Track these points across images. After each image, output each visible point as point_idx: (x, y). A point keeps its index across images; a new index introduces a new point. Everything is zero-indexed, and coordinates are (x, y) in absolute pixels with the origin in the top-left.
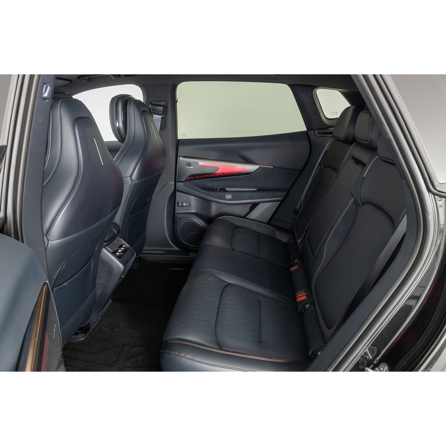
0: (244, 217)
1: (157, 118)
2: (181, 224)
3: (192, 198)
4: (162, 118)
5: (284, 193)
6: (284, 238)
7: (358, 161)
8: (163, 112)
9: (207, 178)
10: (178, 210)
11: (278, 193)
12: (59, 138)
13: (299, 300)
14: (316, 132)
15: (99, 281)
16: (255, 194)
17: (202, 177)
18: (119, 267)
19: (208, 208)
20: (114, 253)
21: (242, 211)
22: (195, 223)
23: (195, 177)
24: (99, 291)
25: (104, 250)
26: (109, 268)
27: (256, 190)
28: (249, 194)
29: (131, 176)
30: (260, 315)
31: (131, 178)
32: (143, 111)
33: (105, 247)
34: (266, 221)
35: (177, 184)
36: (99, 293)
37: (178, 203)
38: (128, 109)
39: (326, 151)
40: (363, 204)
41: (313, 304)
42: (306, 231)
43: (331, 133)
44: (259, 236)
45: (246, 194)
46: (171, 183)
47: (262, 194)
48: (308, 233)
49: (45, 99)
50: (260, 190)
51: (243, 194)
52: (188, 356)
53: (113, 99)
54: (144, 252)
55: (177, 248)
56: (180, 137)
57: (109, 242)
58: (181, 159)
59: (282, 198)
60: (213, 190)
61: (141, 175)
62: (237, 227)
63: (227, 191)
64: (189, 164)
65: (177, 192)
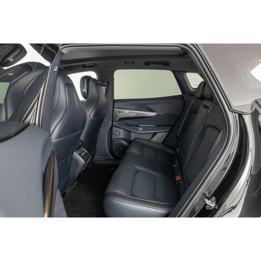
0: (149, 140)
1: (104, 88)
2: (115, 144)
3: (121, 130)
4: (106, 88)
5: (171, 128)
6: (171, 151)
7: (206, 107)
8: (107, 85)
9: (129, 119)
10: (114, 137)
11: (167, 128)
12: (58, 92)
13: (176, 180)
14: (187, 95)
15: (71, 169)
16: (155, 128)
18: (82, 162)
19: (130, 136)
20: (80, 155)
21: (148, 137)
22: (123, 144)
24: (71, 175)
25: (75, 153)
26: (77, 163)
27: (155, 126)
28: (151, 128)
29: (90, 116)
30: (155, 185)
31: (90, 117)
32: (97, 84)
33: (75, 151)
34: (161, 143)
35: (113, 122)
36: (71, 176)
37: (114, 133)
38: (89, 83)
39: (192, 104)
40: (208, 127)
41: (184, 181)
42: (181, 145)
43: (194, 95)
44: (157, 150)
45: (150, 128)
46: (110, 122)
47: (159, 128)
48: (182, 146)
49: (55, 72)
50: (157, 126)
51: (148, 128)
52: (117, 199)
53: (82, 78)
54: (95, 159)
55: (112, 158)
56: (115, 98)
57: (78, 149)
58: (116, 109)
59: (169, 130)
60: (132, 126)
61: (95, 115)
62: (145, 145)
63: (139, 126)
64: (120, 112)
65: (113, 127)
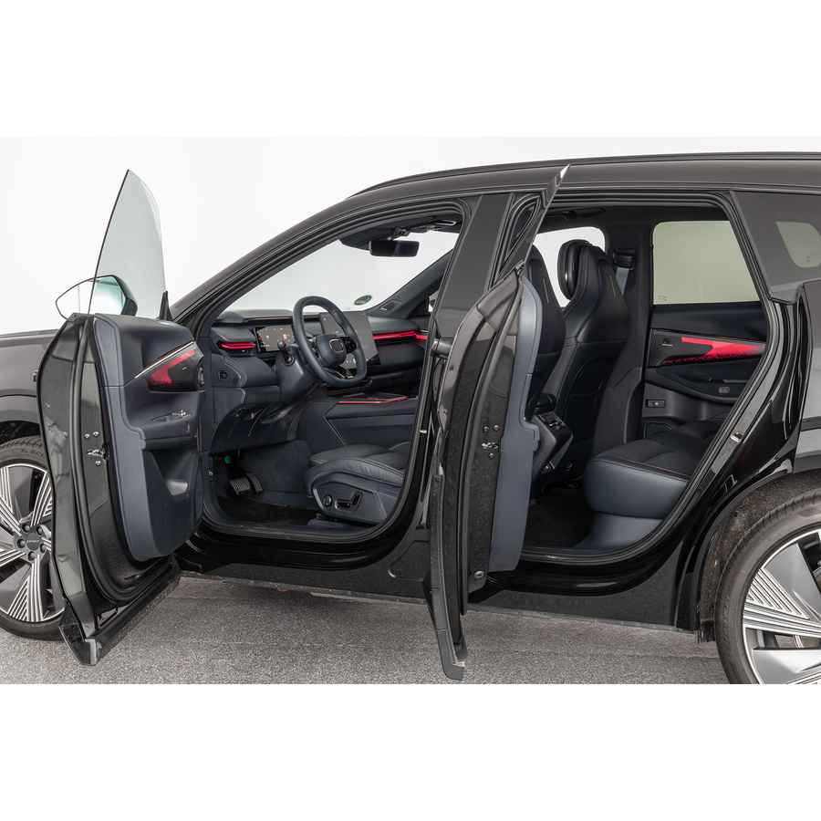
1: (622, 273)
3: (670, 395)
4: (630, 272)
8: (632, 263)
9: (694, 362)
10: (646, 413)
17: (685, 360)
18: (551, 438)
19: (697, 412)
20: (547, 422)
23: (676, 360)
29: (576, 337)
31: (576, 339)
32: (602, 261)
33: (537, 414)
35: (647, 370)
37: (647, 401)
38: (581, 258)
46: (637, 369)
56: (657, 301)
58: (655, 332)
60: (701, 380)
61: (588, 338)
63: (723, 383)
64: (667, 340)
65: (647, 385)
